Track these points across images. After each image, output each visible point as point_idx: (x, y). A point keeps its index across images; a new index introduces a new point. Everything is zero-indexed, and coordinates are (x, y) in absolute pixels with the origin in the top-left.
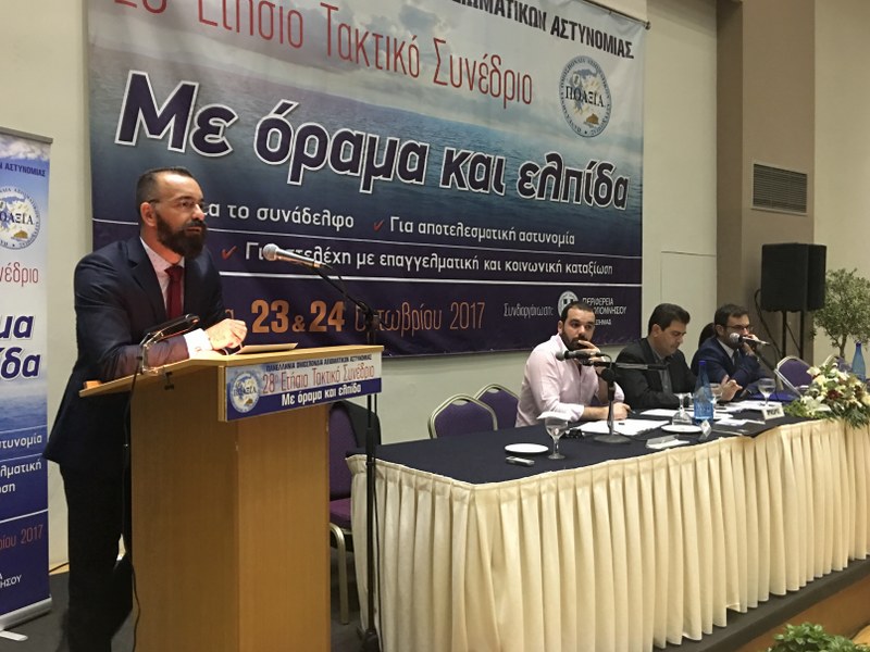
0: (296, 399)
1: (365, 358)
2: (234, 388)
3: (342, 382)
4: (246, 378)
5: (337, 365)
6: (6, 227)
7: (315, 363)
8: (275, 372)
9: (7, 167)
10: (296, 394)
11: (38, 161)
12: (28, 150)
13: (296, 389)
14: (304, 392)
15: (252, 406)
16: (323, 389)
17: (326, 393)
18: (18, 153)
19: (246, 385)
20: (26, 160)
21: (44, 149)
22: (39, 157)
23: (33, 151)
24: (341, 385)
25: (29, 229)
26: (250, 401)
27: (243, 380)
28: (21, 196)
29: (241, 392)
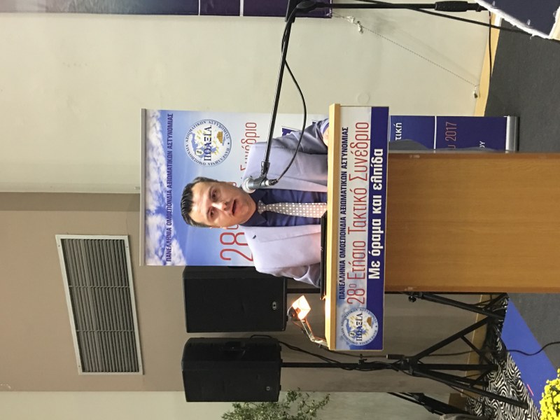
0: (376, 259)
1: (345, 139)
2: (355, 340)
3: (367, 183)
4: (347, 325)
5: (348, 192)
6: (215, 149)
7: (343, 230)
8: (346, 288)
9: (170, 147)
10: (371, 258)
11: (161, 120)
12: (154, 129)
13: (366, 259)
14: (370, 249)
15: (374, 319)
16: (372, 216)
17: (377, 211)
18: (159, 139)
19: (354, 326)
20: (162, 131)
21: (151, 116)
22: (158, 120)
23: (154, 125)
24: (371, 184)
25: (215, 130)
26: (369, 321)
27: (349, 329)
28: (191, 137)
29: (360, 332)
